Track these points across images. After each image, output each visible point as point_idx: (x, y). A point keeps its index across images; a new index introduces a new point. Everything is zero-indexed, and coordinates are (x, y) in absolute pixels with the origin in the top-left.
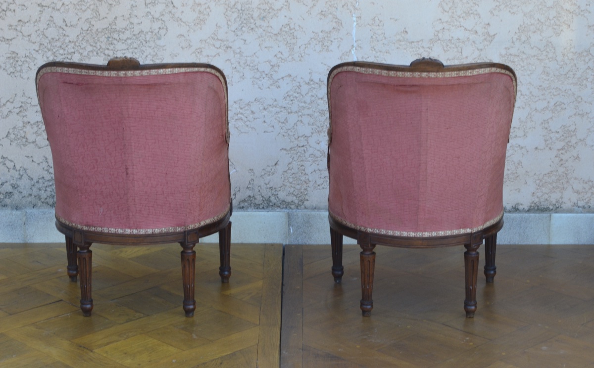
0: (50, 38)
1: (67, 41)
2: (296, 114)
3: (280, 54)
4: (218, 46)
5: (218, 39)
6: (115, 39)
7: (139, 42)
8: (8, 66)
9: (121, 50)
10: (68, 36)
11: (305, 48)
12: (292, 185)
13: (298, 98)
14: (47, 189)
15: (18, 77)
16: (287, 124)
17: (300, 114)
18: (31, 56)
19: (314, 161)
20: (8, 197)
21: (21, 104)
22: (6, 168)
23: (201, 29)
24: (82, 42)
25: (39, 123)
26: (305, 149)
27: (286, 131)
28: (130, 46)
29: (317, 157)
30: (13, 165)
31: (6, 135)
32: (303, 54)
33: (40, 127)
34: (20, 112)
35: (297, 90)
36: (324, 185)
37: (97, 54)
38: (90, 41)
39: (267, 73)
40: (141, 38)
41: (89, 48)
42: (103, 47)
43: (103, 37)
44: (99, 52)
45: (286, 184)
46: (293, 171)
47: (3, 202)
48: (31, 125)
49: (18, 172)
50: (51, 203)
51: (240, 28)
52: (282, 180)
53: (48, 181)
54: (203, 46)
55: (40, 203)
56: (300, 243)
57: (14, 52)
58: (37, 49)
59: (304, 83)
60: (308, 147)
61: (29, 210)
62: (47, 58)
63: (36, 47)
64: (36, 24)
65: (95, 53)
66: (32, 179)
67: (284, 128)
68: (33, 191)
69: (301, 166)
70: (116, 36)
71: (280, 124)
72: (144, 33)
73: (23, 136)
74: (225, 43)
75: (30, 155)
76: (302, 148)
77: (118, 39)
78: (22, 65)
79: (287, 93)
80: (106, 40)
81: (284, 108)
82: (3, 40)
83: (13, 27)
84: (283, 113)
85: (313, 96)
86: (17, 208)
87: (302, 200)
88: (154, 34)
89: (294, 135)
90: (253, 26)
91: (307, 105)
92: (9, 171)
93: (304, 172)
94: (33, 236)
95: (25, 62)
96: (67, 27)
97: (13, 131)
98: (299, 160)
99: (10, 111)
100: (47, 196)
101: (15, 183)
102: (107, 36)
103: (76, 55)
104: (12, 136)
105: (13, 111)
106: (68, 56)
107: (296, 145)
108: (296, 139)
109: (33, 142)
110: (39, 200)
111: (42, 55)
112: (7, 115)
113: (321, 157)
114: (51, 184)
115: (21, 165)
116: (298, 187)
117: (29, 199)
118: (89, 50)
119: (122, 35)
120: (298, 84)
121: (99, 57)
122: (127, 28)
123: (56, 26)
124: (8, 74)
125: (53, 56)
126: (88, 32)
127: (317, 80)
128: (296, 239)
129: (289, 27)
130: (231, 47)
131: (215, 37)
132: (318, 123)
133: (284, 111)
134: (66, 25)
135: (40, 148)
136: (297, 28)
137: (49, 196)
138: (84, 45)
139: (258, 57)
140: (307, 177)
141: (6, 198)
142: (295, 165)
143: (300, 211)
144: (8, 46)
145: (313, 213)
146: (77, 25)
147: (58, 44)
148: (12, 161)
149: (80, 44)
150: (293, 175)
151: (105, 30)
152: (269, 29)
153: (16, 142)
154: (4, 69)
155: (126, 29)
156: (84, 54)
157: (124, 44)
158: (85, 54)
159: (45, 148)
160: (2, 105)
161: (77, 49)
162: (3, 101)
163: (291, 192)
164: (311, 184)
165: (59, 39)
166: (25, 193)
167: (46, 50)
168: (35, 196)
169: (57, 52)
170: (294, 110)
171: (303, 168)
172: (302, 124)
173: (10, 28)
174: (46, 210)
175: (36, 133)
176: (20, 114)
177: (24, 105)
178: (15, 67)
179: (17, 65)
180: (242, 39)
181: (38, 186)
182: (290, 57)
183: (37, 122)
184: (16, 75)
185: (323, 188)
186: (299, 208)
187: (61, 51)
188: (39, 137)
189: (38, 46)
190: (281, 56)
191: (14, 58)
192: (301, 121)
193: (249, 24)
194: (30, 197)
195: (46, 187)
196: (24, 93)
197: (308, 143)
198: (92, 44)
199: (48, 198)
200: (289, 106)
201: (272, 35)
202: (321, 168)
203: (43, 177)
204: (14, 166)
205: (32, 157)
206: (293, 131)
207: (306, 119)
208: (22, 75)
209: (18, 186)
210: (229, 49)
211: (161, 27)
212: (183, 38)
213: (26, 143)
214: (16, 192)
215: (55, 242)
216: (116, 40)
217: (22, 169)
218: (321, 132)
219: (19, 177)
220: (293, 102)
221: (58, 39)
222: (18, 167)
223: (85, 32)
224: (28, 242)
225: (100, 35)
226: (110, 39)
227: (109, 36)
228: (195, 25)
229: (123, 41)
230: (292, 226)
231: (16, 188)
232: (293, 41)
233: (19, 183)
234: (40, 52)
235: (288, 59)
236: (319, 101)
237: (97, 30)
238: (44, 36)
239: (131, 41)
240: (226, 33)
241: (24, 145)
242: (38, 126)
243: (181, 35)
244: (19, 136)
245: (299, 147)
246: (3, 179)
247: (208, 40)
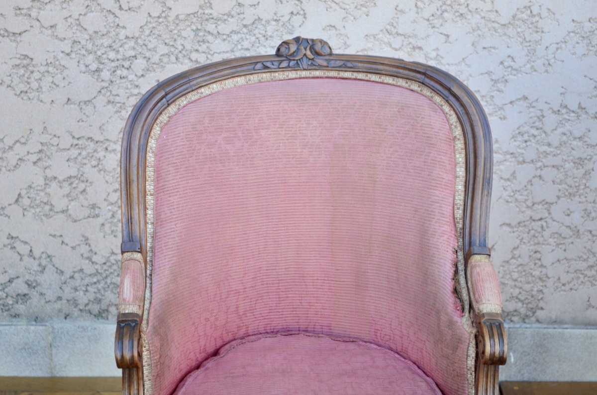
0: (91, 32)
1: (122, 36)
2: (532, 165)
3: (510, 59)
4: (397, 47)
5: (398, 34)
6: (209, 32)
7: (253, 39)
8: (16, 80)
9: (220, 53)
10: (124, 27)
11: (557, 49)
12: (517, 283)
13: (538, 138)
14: (89, 288)
15: (35, 101)
16: (514, 181)
17: (540, 164)
18: (57, 63)
19: (558, 245)
20: (20, 301)
21: (40, 147)
22: (17, 254)
23: (367, 15)
24: (150, 38)
25: (73, 180)
26: (545, 224)
27: (512, 194)
28: (236, 45)
29: (565, 238)
30: (29, 249)
31: (14, 200)
32: (553, 61)
33: (74, 185)
34: (39, 159)
35: (537, 124)
36: (573, 283)
37: (177, 59)
38: (164, 37)
39: (483, 93)
40: (256, 32)
41: (162, 49)
42: (188, 47)
43: (189, 29)
44: (180, 55)
45: (506, 282)
46: (520, 261)
47: (12, 310)
48: (59, 182)
49: (37, 262)
50: (96, 311)
51: (439, 13)
52: (501, 275)
53: (90, 275)
54: (370, 45)
55: (76, 313)
56: (526, 379)
57: (26, 56)
58: (68, 50)
59: (550, 111)
60: (549, 220)
61: (59, 325)
62: (87, 66)
63: (66, 46)
64: (64, 6)
65: (173, 58)
66: (62, 272)
67: (509, 188)
68: (63, 291)
69: (536, 252)
70: (211, 27)
71: (502, 181)
72: (263, 22)
73: (45, 201)
74: (411, 40)
75: (58, 234)
76: (539, 223)
77: (215, 32)
78: (40, 79)
79: (518, 128)
80: (193, 34)
81: (512, 154)
82: (6, 34)
83: (24, 12)
84: (508, 163)
85: (564, 134)
86: (37, 319)
87: (532, 309)
88: (281, 23)
89: (526, 200)
90: (463, 10)
91: (552, 150)
92: (21, 260)
93: (540, 263)
94: (66, 366)
95: (46, 74)
96: (123, 12)
97: (27, 193)
98: (532, 243)
99: (20, 159)
100: (89, 301)
101: (32, 279)
102: (194, 28)
103: (138, 61)
104: (26, 202)
105: (25, 158)
106: (124, 63)
107: (528, 218)
108: (528, 207)
109: (63, 212)
110: (75, 307)
111: (77, 60)
112: (16, 166)
113: (571, 237)
114: (95, 280)
115: (42, 250)
116: (528, 287)
117: (58, 305)
118: (162, 53)
119: (223, 25)
120: (539, 113)
121: (179, 65)
122: (233, 13)
123: (102, 10)
124: (16, 94)
125: (96, 62)
126: (161, 20)
127: (574, 107)
128: (519, 372)
129: (529, 12)
130: (420, 48)
131: (393, 29)
132: (570, 181)
133: (511, 160)
134: (121, 8)
135: (75, 221)
136: (545, 13)
137: (92, 300)
138: (153, 42)
139: (469, 66)
140: (544, 270)
141: (17, 303)
142: (525, 250)
143: (528, 326)
144: (14, 44)
145: (551, 331)
146: (139, 7)
147: (106, 41)
148: (26, 243)
149: (146, 42)
150: (520, 268)
151: (192, 16)
152: (493, 16)
153: (33, 211)
154: (9, 86)
155: (229, 15)
156: (152, 60)
157: (226, 42)
158: (156, 59)
159: (85, 220)
160: (7, 148)
161: (140, 50)
162: (9, 142)
163: (514, 295)
164: (550, 283)
165: (108, 32)
166: (50, 295)
167: (83, 52)
168: (68, 301)
169: (104, 56)
170: (528, 159)
171: (538, 256)
172: (541, 182)
173: (18, 12)
174: (87, 324)
175: (68, 195)
176: (39, 163)
177: (45, 148)
178: (29, 83)
179: (33, 79)
180: (441, 33)
181: (73, 283)
182: (528, 66)
183: (70, 177)
184: (31, 96)
185: (571, 289)
186: (527, 321)
187: (112, 55)
188: (73, 203)
189: (70, 45)
190: (512, 64)
191: (26, 67)
192: (540, 176)
193: (456, 7)
194: (59, 302)
195: (88, 285)
196: (45, 128)
197: (550, 214)
198: (167, 41)
199: (91, 303)
200: (519, 151)
201: (496, 25)
202: (569, 257)
203: (81, 270)
204: (31, 251)
205: (61, 236)
206: (525, 193)
207: (549, 174)
208: (42, 96)
209: (38, 285)
210: (417, 51)
211: (295, 12)
212: (333, 31)
213: (52, 213)
214: (35, 293)
215: (103, 375)
216: (212, 34)
217: (44, 256)
218: (574, 196)
219: (39, 269)
220: (528, 143)
221: (105, 33)
222: (37, 253)
223: (156, 20)
224: (58, 375)
225: (182, 26)
226: (201, 34)
227: (199, 27)
228: (356, 7)
229: (225, 37)
230: (514, 352)
231: (34, 287)
232: (536, 37)
233: (40, 278)
234: (73, 55)
235: (523, 69)
236: (574, 143)
237: (177, 16)
238: (80, 28)
239: (239, 36)
240: (414, 22)
241: (46, 215)
242: (71, 184)
243: (331, 26)
244: (38, 202)
245: (534, 220)
246: (12, 273)
247: (380, 36)
